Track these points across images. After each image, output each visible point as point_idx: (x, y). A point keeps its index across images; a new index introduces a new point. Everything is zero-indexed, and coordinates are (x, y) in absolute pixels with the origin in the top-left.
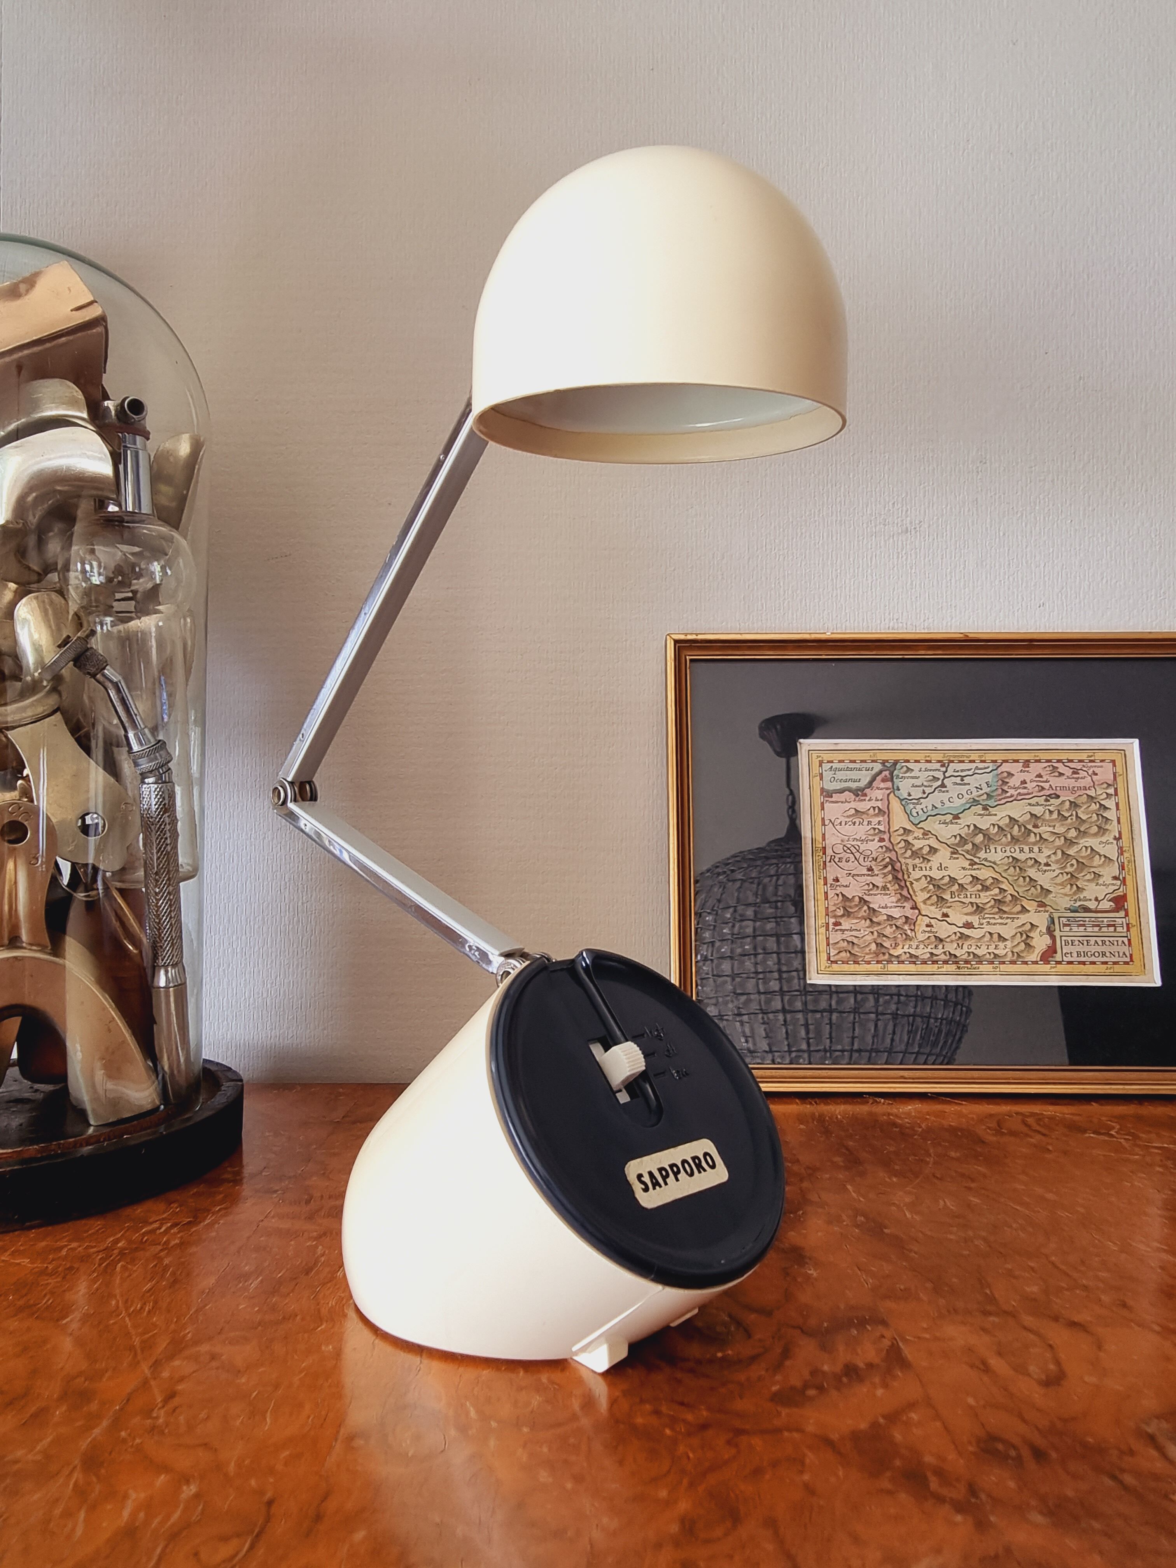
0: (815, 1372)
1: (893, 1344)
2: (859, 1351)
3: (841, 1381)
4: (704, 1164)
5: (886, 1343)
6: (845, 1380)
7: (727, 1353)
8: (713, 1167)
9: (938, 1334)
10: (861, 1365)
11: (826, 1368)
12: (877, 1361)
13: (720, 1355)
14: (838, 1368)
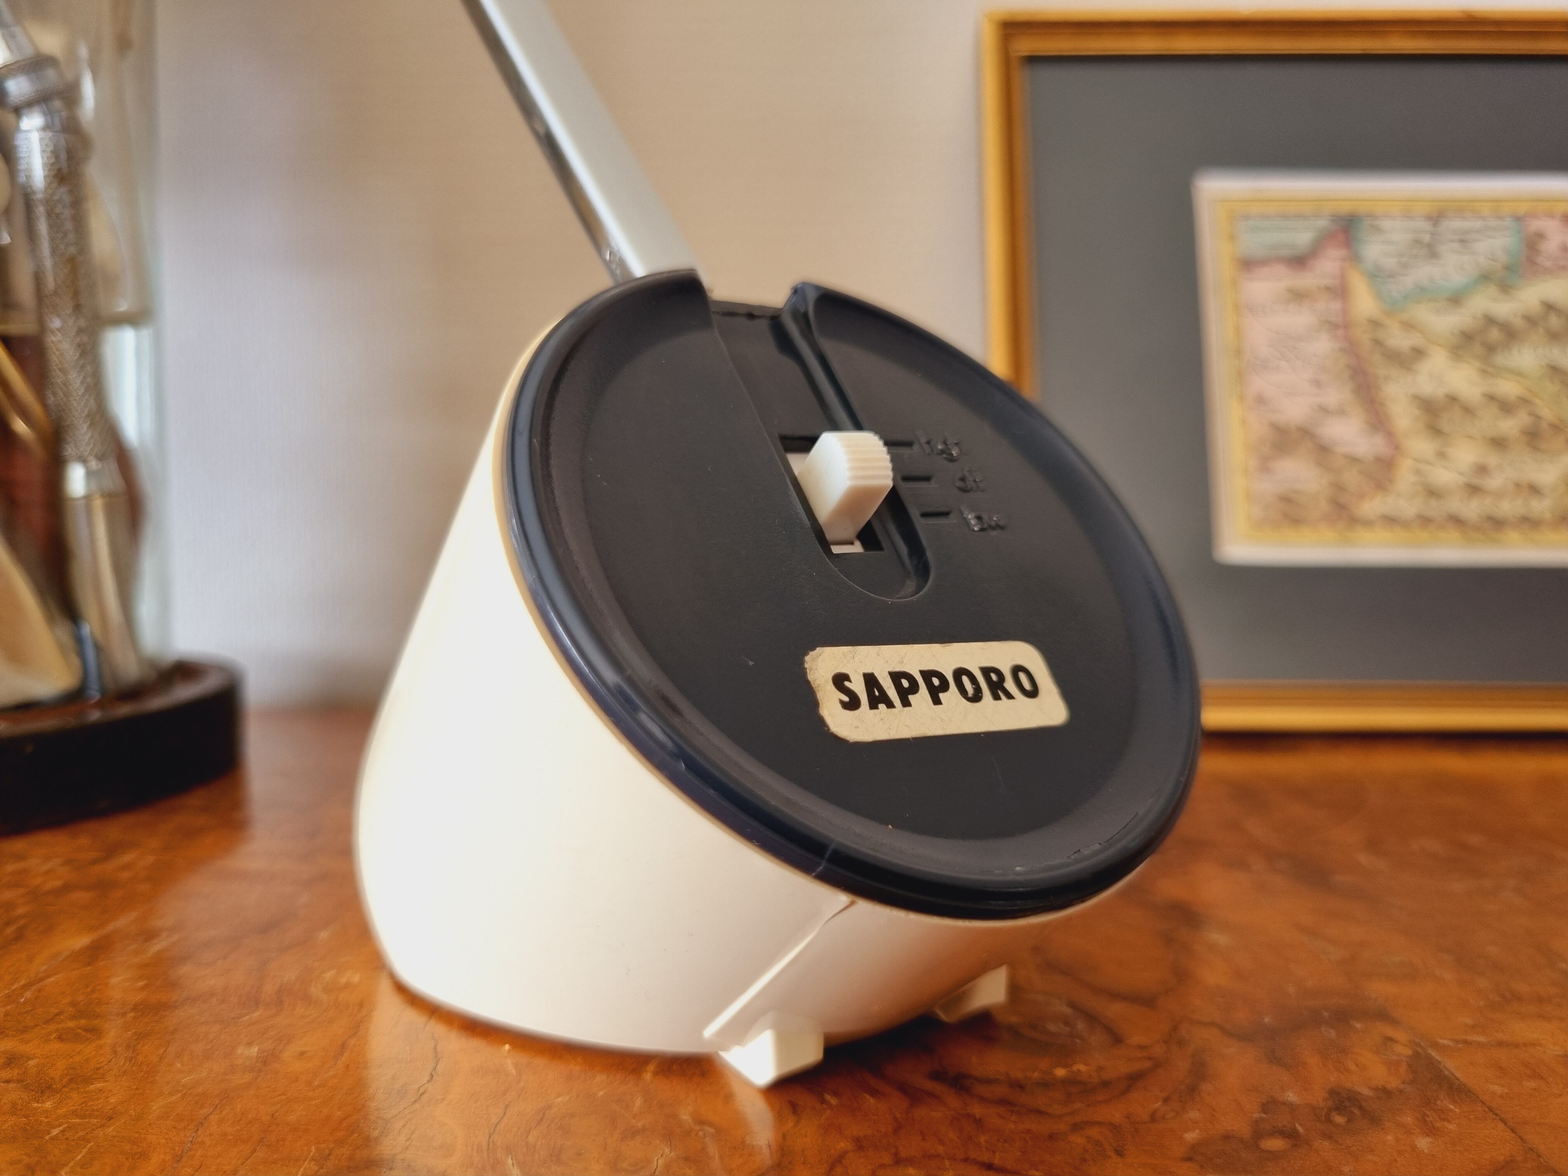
0: (1269, 1105)
1: (1416, 1055)
2: (1353, 1067)
3: (1329, 1120)
4: (1010, 685)
5: (1403, 1051)
6: (1339, 1119)
7: (1075, 1068)
8: (1033, 693)
9: (1501, 1036)
10: (1366, 1092)
11: (1292, 1097)
12: (1393, 1083)
13: (1060, 1072)
14: (1318, 1097)
